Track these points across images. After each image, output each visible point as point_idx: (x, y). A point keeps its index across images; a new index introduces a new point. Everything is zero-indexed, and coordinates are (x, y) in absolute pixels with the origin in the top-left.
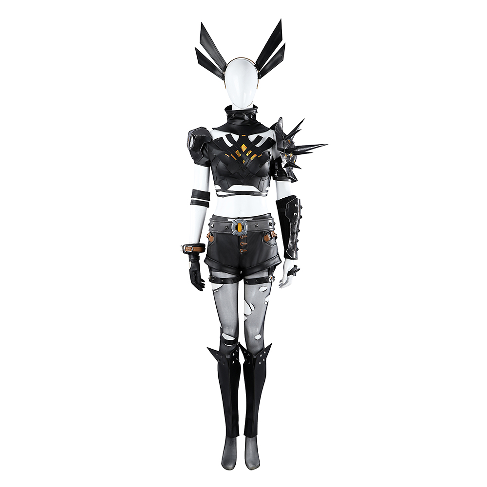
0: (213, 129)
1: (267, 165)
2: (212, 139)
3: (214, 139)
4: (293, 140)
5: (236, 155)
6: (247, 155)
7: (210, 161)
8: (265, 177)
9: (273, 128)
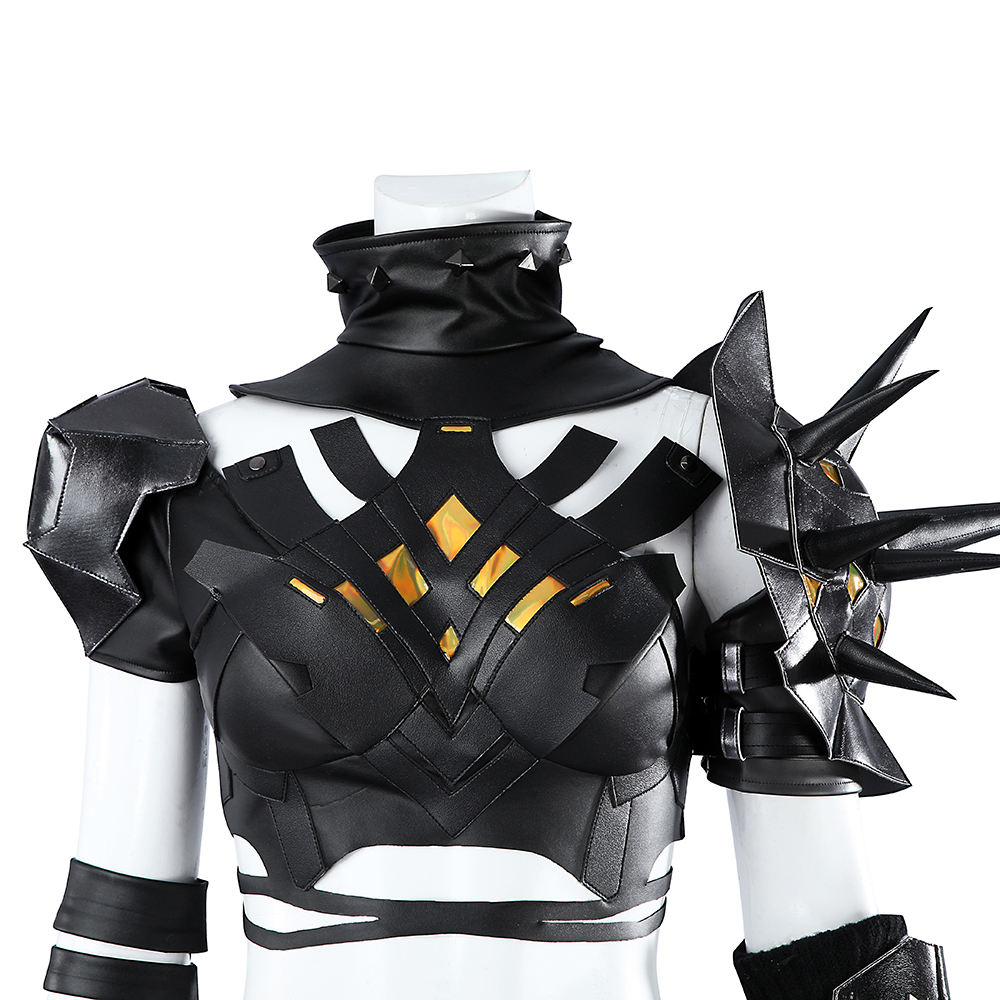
0: (239, 391)
1: (656, 663)
2: (208, 466)
3: (225, 460)
4: (857, 465)
5: (381, 592)
6: (482, 584)
7: (186, 632)
8: (637, 769)
9: (694, 376)
